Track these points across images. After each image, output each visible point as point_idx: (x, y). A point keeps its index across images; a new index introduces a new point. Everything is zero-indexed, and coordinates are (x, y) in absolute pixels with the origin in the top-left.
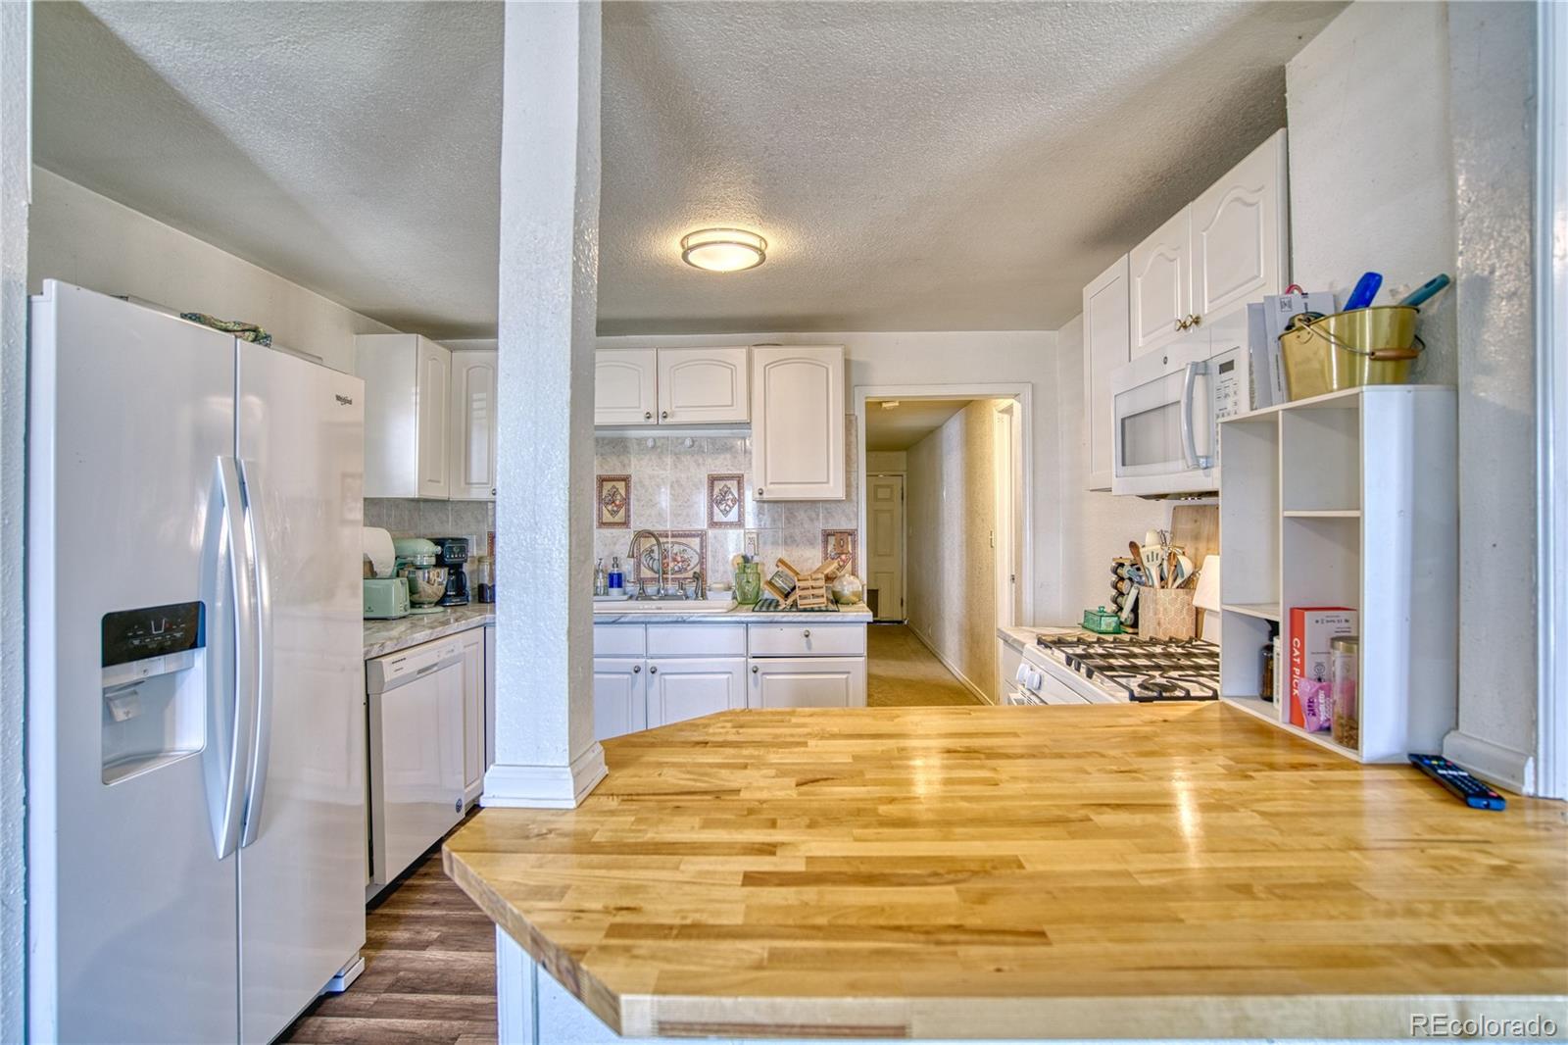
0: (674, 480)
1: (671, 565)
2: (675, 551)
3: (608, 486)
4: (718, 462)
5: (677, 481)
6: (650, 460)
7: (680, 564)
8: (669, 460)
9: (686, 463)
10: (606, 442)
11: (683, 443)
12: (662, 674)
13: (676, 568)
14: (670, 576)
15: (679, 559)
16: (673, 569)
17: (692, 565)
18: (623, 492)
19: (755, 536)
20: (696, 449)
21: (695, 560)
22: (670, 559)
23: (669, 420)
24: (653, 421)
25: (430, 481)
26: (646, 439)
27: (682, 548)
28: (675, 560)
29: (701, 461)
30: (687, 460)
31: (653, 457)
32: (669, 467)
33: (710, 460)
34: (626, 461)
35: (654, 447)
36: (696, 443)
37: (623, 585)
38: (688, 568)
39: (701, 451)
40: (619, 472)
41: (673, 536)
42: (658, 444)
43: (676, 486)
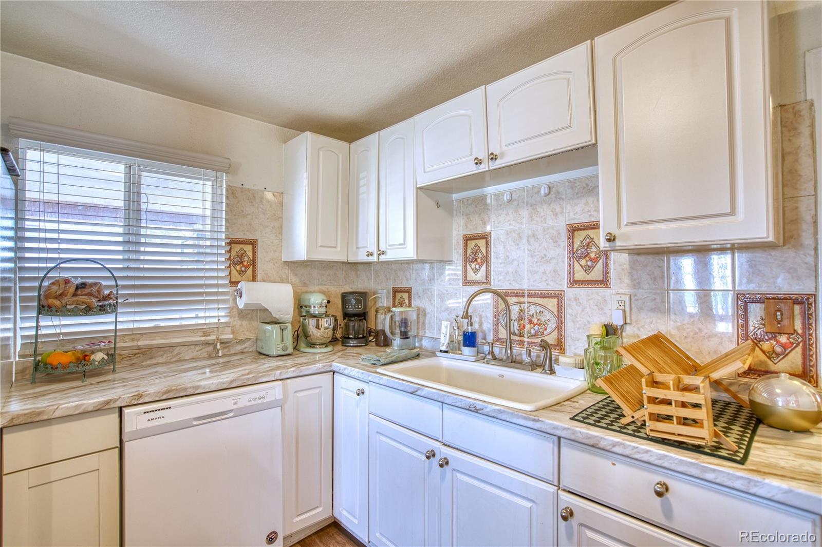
0: (530, 233)
1: (528, 327)
2: (531, 313)
3: (471, 244)
4: (578, 209)
5: (533, 235)
6: (507, 214)
7: (536, 327)
8: (525, 213)
9: (542, 214)
10: (470, 202)
11: (539, 192)
12: (454, 470)
13: (533, 331)
14: (526, 339)
15: (536, 321)
16: (529, 332)
17: (549, 330)
18: (483, 250)
19: (627, 299)
20: (552, 196)
21: (552, 325)
22: (526, 321)
23: (499, 163)
24: (483, 168)
25: (321, 246)
26: (502, 193)
27: (539, 309)
28: (531, 322)
29: (558, 209)
30: (544, 210)
31: (510, 213)
32: (524, 220)
33: (569, 207)
34: (486, 219)
35: (510, 201)
36: (554, 190)
37: (476, 346)
38: (545, 332)
39: (559, 197)
40: (480, 231)
41: (530, 296)
42: (515, 197)
43: (532, 240)
